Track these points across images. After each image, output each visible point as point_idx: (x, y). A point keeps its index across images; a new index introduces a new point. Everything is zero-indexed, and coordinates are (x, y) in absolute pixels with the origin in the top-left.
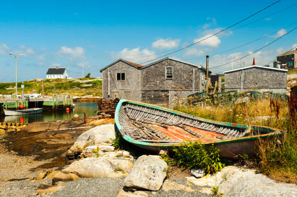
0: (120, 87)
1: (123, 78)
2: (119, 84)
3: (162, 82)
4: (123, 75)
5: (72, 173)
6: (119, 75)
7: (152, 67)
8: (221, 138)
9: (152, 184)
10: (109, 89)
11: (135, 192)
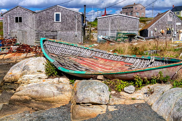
0: (18, 28)
1: (21, 21)
2: (17, 25)
3: (52, 24)
4: (20, 18)
5: (24, 95)
6: (17, 18)
7: (44, 12)
8: (129, 66)
9: (103, 100)
10: (9, 29)
11: (90, 106)
